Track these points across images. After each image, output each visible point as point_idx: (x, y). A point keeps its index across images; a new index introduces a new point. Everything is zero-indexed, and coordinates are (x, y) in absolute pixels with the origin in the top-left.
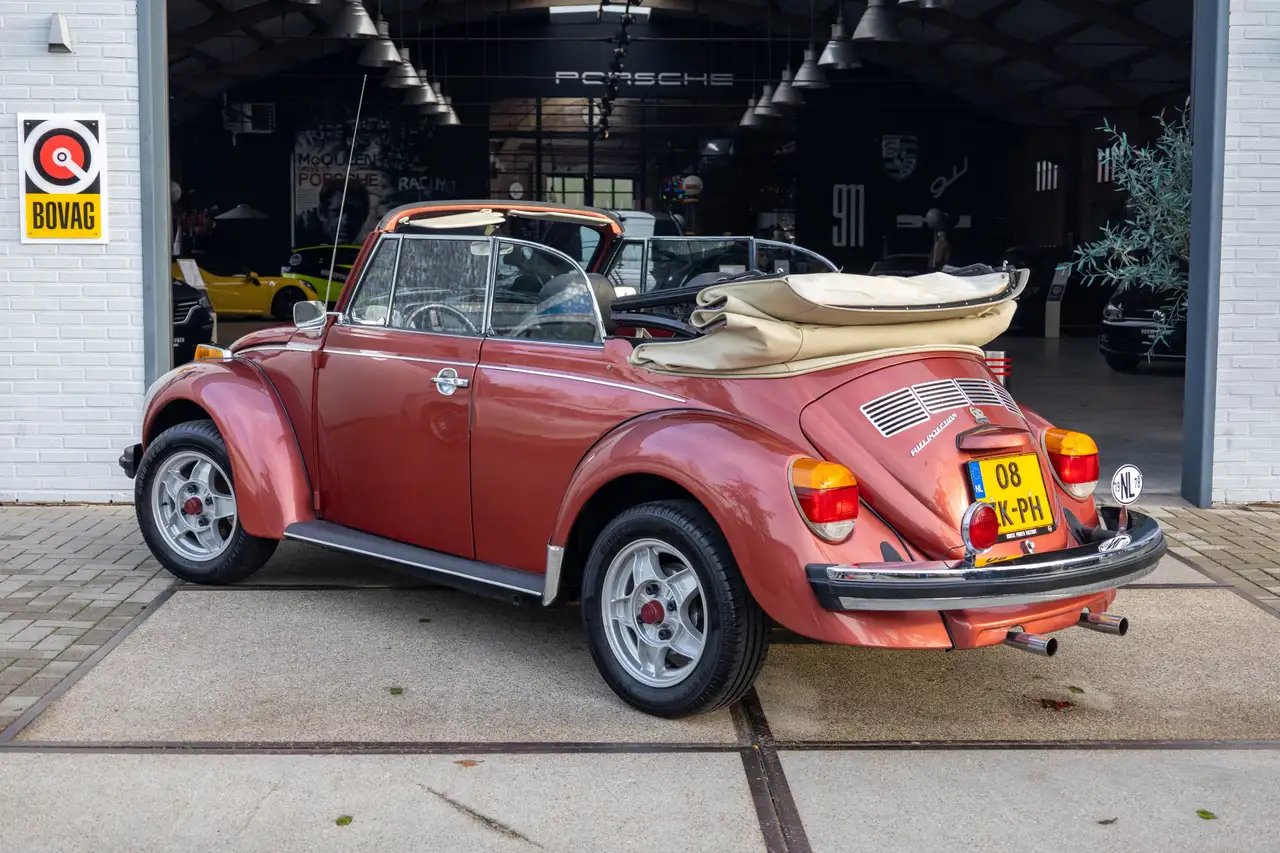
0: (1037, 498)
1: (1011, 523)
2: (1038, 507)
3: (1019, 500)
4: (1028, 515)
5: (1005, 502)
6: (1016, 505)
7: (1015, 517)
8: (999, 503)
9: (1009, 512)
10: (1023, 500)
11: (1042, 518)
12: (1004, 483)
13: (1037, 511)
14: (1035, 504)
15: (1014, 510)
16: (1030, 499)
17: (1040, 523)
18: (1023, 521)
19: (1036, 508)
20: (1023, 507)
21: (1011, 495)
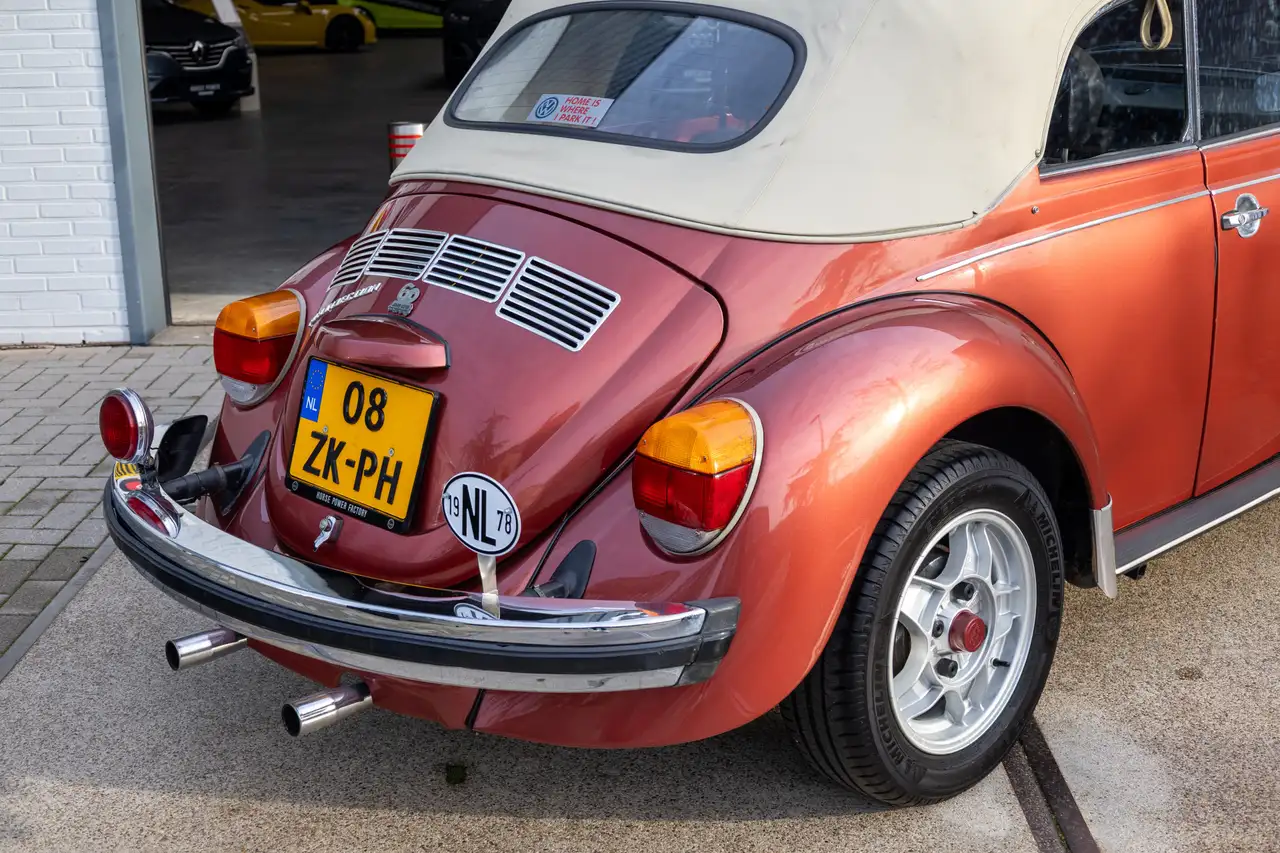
0: (399, 465)
1: (336, 480)
2: (394, 481)
3: (365, 454)
4: (370, 483)
5: (342, 445)
6: (356, 459)
7: (347, 475)
8: (333, 441)
9: (340, 462)
10: (372, 456)
11: (390, 500)
12: (352, 413)
13: (387, 487)
14: (390, 472)
15: (350, 463)
16: (386, 460)
17: (381, 506)
18: (357, 487)
19: (388, 479)
20: (368, 465)
21: (356, 439)
